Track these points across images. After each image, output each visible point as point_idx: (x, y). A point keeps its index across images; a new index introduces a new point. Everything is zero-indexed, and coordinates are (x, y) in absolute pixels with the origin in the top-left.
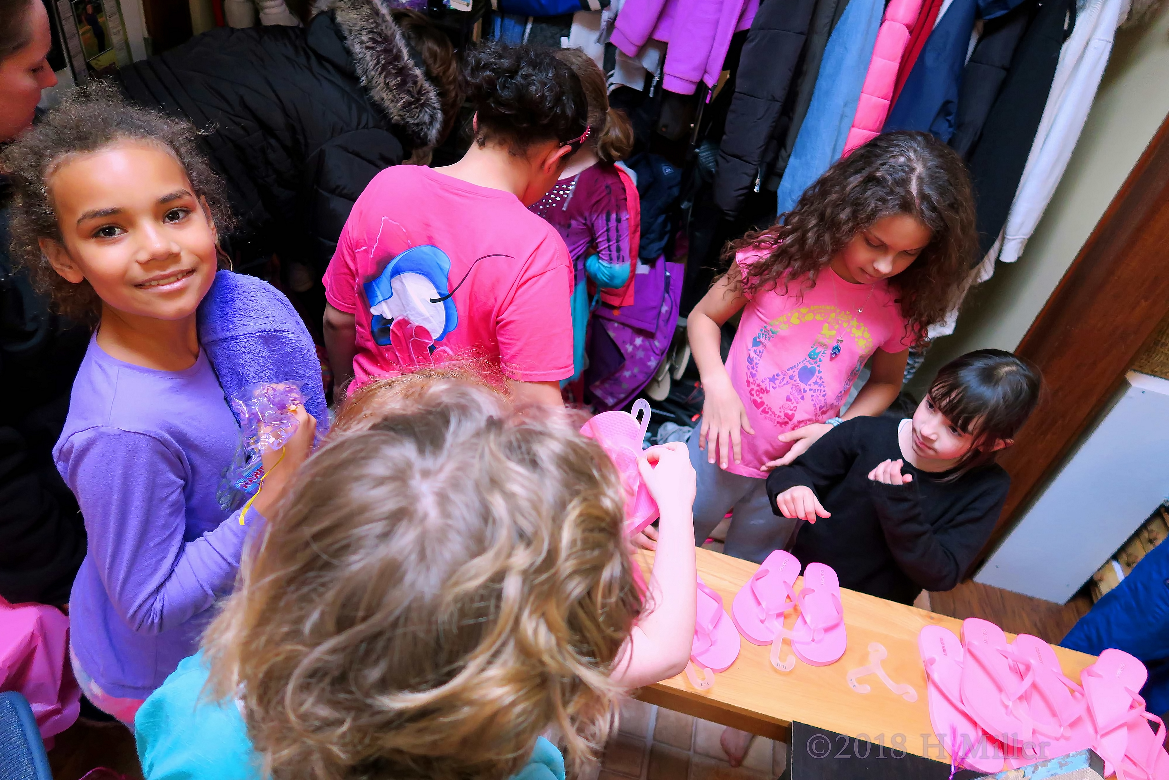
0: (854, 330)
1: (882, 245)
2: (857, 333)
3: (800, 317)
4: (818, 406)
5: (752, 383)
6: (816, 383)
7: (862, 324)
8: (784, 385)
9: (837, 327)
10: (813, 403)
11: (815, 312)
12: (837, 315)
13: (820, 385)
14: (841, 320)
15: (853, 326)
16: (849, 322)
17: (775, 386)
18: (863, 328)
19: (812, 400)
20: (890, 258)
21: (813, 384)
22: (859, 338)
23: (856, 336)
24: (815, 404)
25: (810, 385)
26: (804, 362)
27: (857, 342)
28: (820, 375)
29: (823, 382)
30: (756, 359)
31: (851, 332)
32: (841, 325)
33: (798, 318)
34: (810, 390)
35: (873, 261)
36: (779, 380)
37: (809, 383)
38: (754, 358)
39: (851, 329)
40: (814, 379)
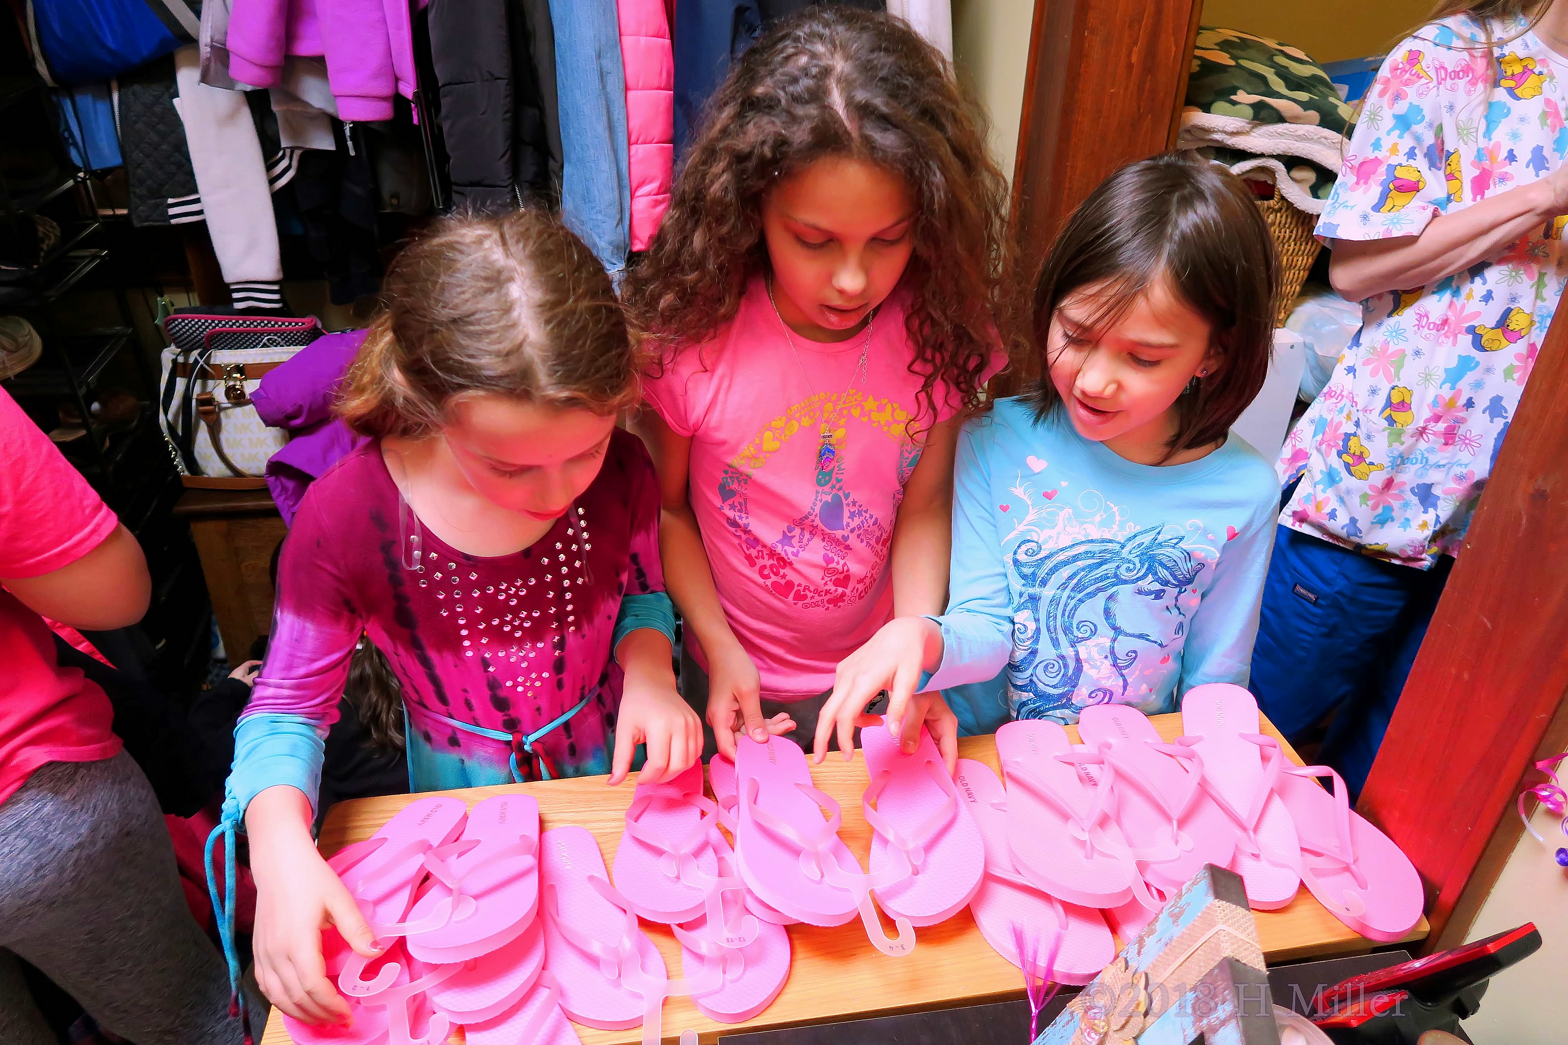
0: (875, 416)
1: (831, 240)
2: (884, 417)
3: (777, 435)
4: (873, 542)
5: (757, 557)
6: (852, 515)
7: (884, 401)
8: (809, 540)
9: (842, 422)
10: (865, 543)
11: (797, 415)
12: (835, 404)
13: (860, 514)
14: (845, 408)
15: (871, 411)
16: (859, 405)
17: (795, 550)
18: (889, 407)
19: (862, 541)
20: (853, 259)
21: (850, 520)
22: (888, 424)
23: (883, 423)
24: (868, 543)
25: (848, 525)
26: (819, 498)
27: (888, 431)
28: (850, 500)
29: (860, 506)
30: (741, 517)
31: (871, 421)
32: (850, 415)
33: (775, 439)
34: (852, 531)
35: (829, 277)
36: (797, 537)
37: (845, 523)
38: (737, 518)
39: (869, 415)
40: (846, 514)
